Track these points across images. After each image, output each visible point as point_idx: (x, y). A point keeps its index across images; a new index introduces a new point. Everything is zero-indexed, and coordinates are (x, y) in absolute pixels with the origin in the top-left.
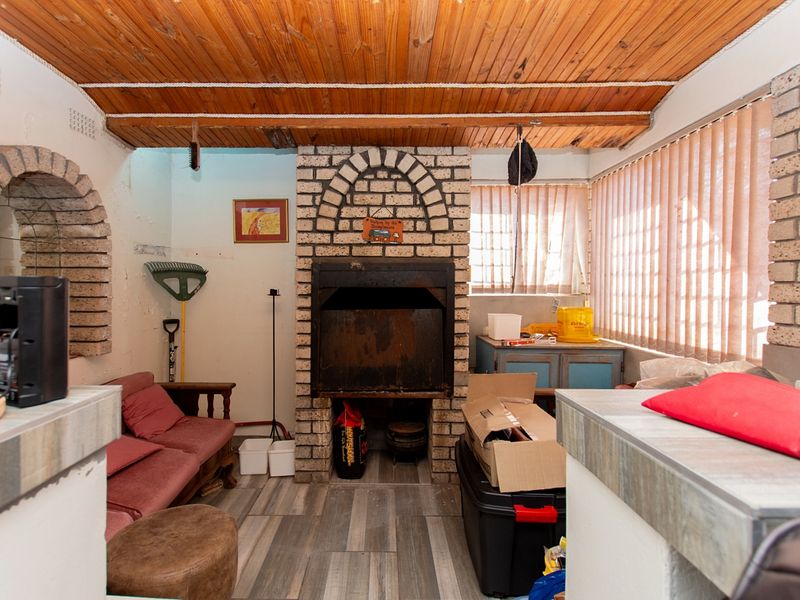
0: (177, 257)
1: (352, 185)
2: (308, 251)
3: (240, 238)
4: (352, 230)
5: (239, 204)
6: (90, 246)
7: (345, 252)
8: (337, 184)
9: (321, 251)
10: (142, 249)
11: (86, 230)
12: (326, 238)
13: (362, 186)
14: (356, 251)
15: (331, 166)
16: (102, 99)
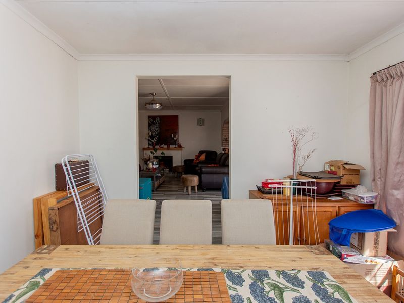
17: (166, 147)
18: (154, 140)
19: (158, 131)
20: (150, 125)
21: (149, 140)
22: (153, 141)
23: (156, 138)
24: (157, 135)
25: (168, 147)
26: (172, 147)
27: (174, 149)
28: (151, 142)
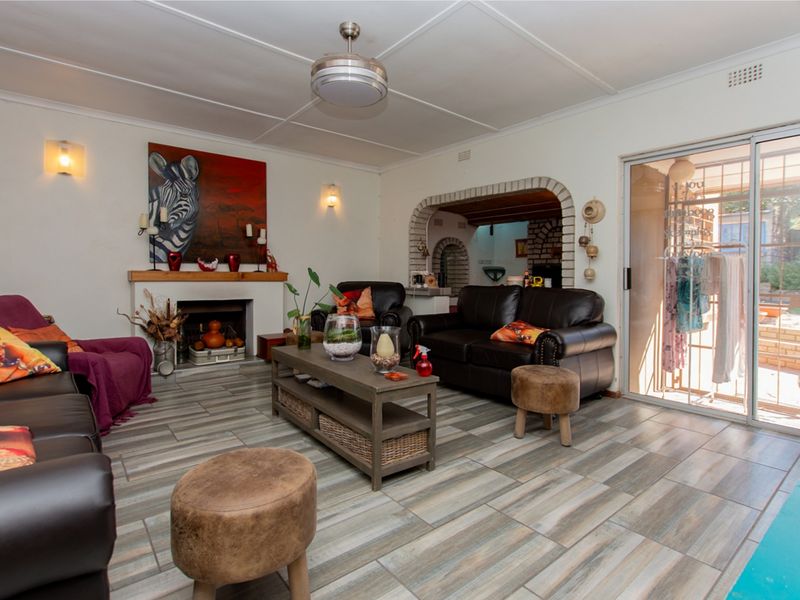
0: (496, 264)
1: (547, 235)
2: (531, 262)
3: (518, 256)
4: (547, 253)
5: (517, 241)
6: (463, 263)
7: (544, 262)
8: (540, 235)
9: (536, 262)
10: (482, 262)
11: (462, 258)
12: (537, 257)
13: (551, 235)
14: (549, 261)
15: (539, 228)
16: (465, 216)
17: (224, 268)
18: (175, 239)
19: (191, 209)
20: (154, 181)
21: (153, 241)
22: (167, 244)
23: (183, 235)
24: (186, 222)
25: (234, 268)
26: (245, 268)
27: (257, 277)
28: (162, 246)
